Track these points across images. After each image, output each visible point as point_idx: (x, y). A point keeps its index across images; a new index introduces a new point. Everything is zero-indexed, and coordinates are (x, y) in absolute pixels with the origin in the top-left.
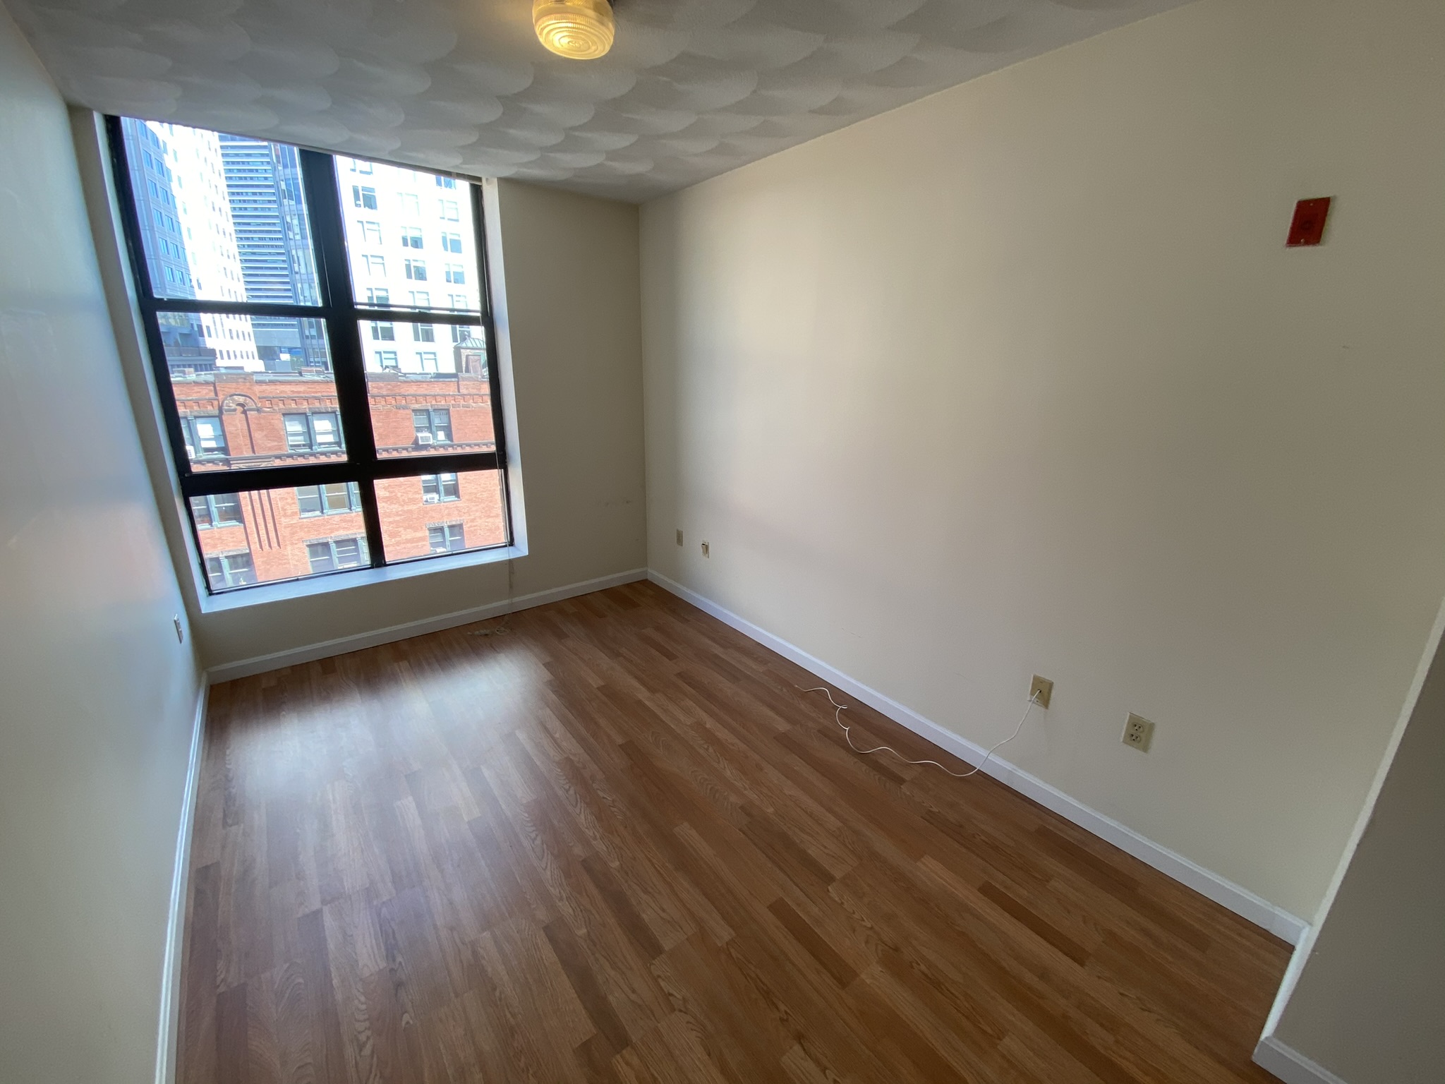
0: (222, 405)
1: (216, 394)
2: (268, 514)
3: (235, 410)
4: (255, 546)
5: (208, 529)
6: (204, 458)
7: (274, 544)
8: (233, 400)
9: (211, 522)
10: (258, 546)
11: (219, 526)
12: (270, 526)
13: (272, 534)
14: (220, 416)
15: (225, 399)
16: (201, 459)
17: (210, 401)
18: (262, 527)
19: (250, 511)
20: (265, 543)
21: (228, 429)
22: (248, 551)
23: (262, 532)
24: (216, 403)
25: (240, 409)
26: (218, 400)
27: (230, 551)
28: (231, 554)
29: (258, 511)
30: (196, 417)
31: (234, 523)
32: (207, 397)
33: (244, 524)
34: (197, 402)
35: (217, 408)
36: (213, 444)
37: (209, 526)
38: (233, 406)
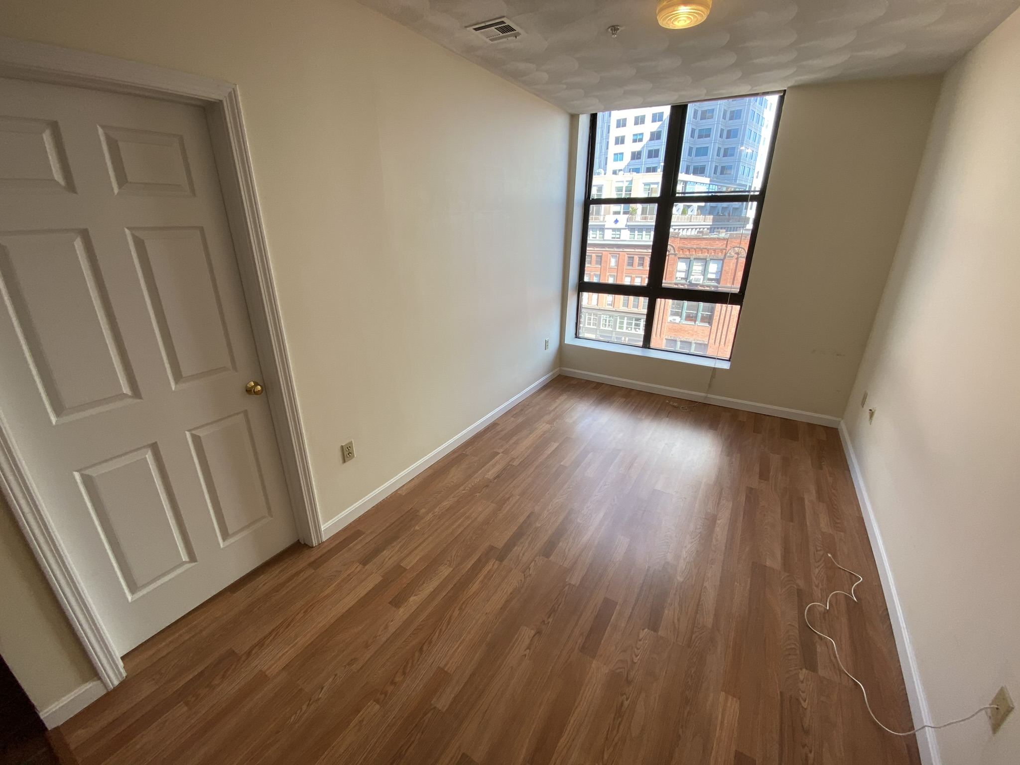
0: (727, 253)
1: (726, 247)
2: (726, 323)
3: (732, 257)
4: (712, 341)
5: (693, 325)
6: (706, 284)
7: (722, 343)
8: (734, 250)
9: (695, 321)
10: (713, 342)
11: (699, 324)
12: (724, 333)
13: (723, 337)
14: (723, 260)
15: (730, 249)
16: (704, 284)
17: (722, 250)
18: (720, 331)
19: (717, 320)
20: (718, 341)
21: (726, 268)
22: (707, 343)
23: (719, 334)
24: (724, 251)
25: (736, 256)
26: (726, 250)
27: (698, 340)
28: (698, 342)
29: (722, 321)
30: (711, 259)
31: (707, 325)
32: (721, 248)
33: (711, 326)
34: (715, 250)
35: (723, 255)
36: (713, 276)
37: (694, 324)
38: (733, 254)
